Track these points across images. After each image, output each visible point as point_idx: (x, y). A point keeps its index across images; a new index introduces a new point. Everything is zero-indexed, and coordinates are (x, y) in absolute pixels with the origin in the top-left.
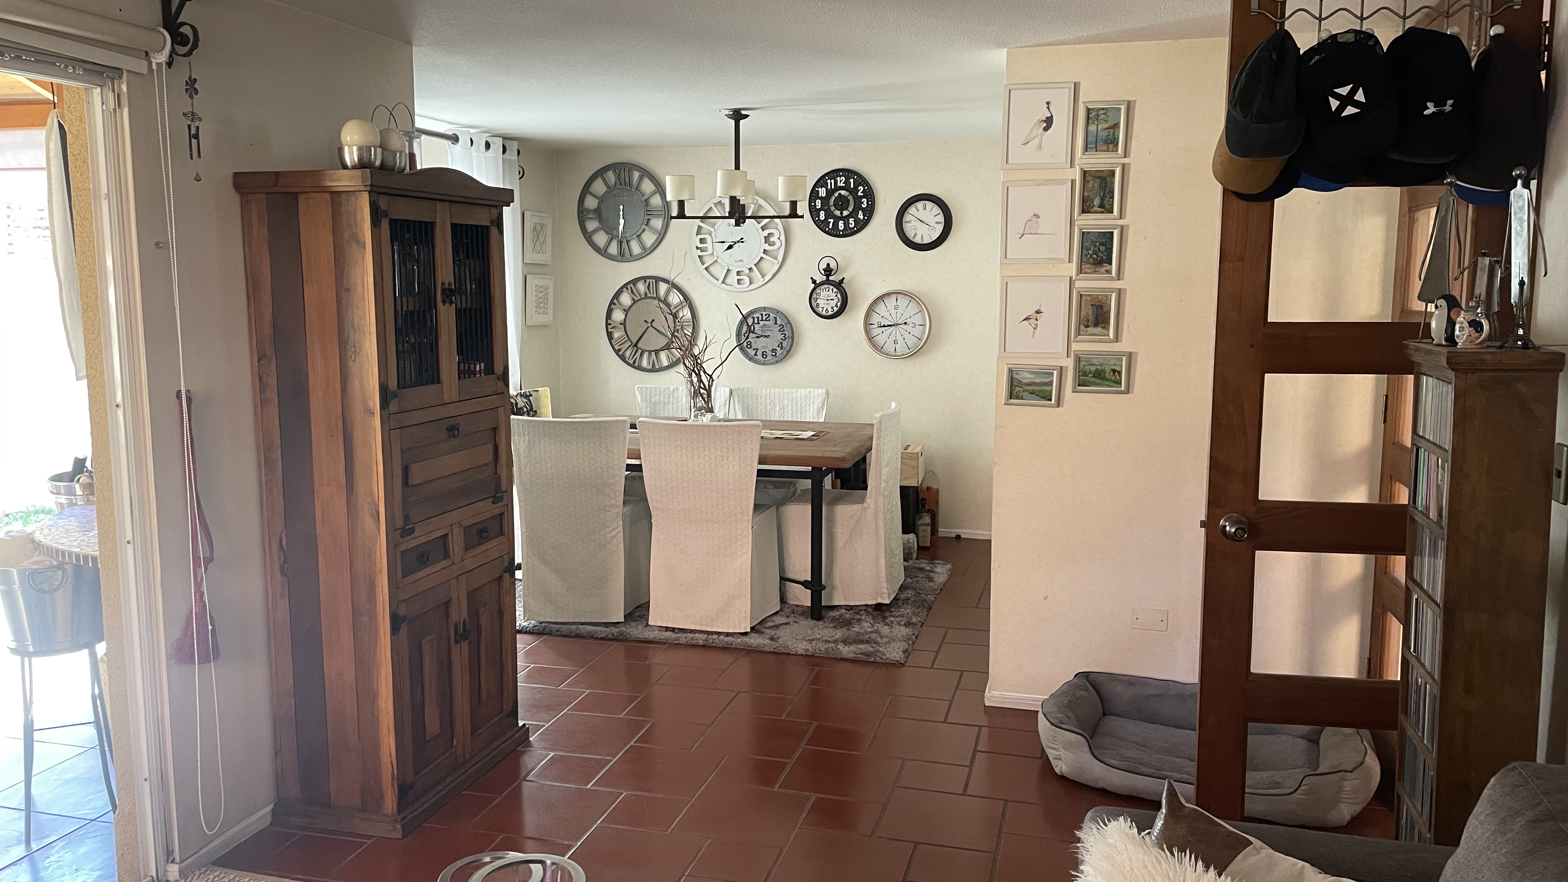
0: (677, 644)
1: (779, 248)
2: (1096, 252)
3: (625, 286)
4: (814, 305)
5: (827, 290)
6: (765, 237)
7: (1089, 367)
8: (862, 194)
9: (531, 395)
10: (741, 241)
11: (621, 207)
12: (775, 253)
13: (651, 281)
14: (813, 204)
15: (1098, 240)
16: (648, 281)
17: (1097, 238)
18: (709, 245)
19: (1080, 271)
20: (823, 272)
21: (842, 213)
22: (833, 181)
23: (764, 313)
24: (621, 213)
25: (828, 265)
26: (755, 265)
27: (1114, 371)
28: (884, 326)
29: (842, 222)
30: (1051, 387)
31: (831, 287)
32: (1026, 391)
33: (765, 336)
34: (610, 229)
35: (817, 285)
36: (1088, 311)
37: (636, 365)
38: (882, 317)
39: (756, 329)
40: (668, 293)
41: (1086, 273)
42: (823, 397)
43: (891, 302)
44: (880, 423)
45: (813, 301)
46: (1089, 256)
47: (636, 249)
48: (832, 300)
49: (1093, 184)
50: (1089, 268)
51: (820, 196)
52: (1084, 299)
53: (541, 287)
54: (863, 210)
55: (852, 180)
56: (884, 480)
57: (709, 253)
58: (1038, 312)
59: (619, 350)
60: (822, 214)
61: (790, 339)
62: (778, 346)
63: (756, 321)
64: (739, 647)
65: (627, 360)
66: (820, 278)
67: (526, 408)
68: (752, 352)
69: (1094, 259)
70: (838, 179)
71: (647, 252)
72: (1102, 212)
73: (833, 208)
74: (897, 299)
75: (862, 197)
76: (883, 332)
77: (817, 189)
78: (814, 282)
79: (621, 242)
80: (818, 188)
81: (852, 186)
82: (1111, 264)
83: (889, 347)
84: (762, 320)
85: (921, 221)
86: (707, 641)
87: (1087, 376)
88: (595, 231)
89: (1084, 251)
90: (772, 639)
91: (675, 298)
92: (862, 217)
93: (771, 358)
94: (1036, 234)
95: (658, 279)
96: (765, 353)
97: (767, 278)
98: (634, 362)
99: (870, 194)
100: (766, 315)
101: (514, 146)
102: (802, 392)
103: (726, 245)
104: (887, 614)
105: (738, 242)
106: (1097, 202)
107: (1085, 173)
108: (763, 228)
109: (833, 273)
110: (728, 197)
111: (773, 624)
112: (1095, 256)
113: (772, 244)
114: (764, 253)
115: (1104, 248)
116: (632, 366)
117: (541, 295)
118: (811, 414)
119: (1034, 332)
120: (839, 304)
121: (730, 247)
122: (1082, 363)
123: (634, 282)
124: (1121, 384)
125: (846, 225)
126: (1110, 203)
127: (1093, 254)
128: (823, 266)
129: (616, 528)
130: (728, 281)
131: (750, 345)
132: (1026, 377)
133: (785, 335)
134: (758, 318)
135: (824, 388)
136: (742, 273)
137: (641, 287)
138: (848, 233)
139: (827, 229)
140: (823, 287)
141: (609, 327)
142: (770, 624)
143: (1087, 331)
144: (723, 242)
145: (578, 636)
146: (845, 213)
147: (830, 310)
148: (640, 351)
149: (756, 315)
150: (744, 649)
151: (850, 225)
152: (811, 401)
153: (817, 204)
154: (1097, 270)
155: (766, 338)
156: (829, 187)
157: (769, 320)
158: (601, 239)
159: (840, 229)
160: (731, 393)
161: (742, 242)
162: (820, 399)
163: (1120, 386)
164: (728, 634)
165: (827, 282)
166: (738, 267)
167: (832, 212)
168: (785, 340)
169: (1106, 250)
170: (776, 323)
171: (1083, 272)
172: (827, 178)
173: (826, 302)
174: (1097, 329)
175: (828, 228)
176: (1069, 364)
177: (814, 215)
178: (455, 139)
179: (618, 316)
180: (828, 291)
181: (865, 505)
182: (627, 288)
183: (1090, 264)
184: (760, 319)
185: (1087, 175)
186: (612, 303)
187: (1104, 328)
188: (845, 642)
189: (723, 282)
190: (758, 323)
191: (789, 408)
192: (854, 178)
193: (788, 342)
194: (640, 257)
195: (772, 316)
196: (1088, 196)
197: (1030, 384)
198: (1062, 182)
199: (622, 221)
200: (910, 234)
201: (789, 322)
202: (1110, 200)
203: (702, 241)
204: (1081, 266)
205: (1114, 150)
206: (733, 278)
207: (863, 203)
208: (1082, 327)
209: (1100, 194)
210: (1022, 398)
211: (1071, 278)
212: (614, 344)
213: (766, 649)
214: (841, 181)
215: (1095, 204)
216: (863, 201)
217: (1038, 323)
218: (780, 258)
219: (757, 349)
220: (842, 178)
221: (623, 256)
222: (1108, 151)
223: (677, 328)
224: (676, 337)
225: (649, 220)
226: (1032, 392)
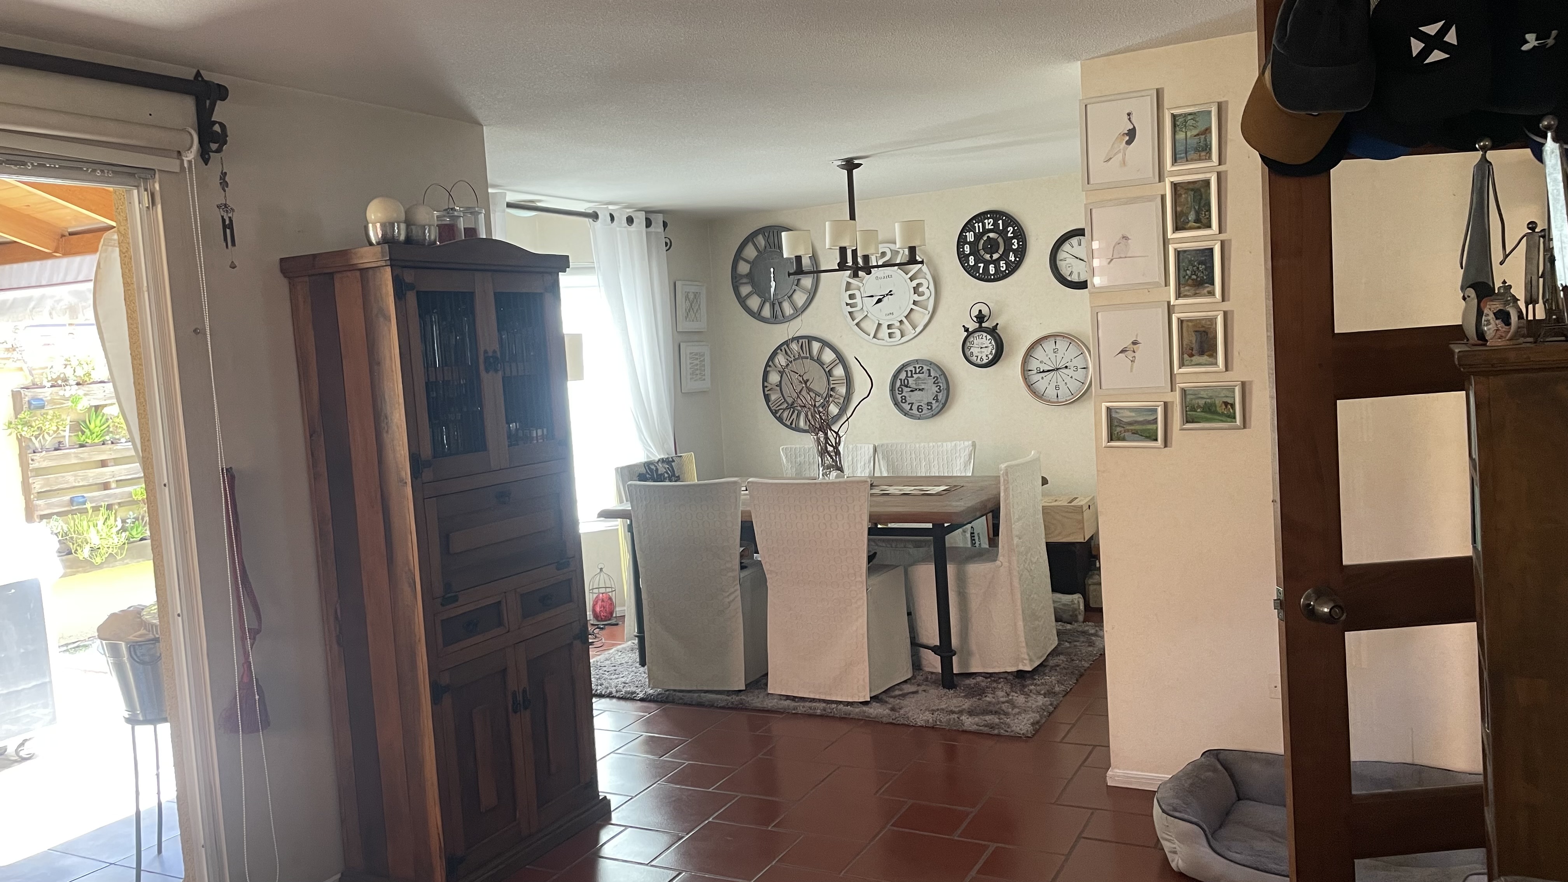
0: (794, 713)
1: (929, 298)
2: (1195, 272)
3: (779, 347)
4: (968, 353)
5: (980, 337)
6: (914, 288)
7: (1197, 401)
8: (1012, 235)
9: (673, 461)
10: (890, 293)
11: (772, 270)
12: (925, 303)
13: (804, 340)
14: (961, 250)
15: (1196, 259)
16: (800, 341)
17: (1194, 257)
18: (858, 300)
19: (1179, 295)
20: (975, 319)
21: (991, 257)
22: (980, 224)
23: (917, 366)
24: (772, 275)
25: (980, 311)
26: (906, 317)
27: (1226, 404)
28: (1044, 372)
29: (993, 266)
30: (1153, 427)
31: (985, 334)
32: (1128, 431)
33: (920, 390)
34: (761, 290)
35: (969, 333)
36: (1192, 339)
37: (793, 426)
38: (1041, 362)
39: (910, 382)
40: (821, 351)
41: (1186, 296)
42: (971, 448)
43: (1049, 345)
44: (1007, 474)
45: (966, 350)
46: (1187, 277)
47: (788, 310)
48: (986, 347)
49: (1186, 197)
50: (1189, 290)
51: (968, 240)
52: (1185, 324)
53: (696, 354)
54: (1014, 251)
55: (1000, 222)
56: (1016, 536)
57: (858, 308)
58: (1135, 343)
59: (777, 412)
60: (972, 259)
61: (945, 391)
62: (934, 399)
63: (909, 375)
64: (857, 717)
65: (784, 421)
66: (972, 326)
67: (668, 473)
68: (907, 407)
69: (1193, 280)
70: (986, 221)
71: (799, 312)
72: (1199, 228)
73: (982, 252)
74: (1055, 342)
75: (1012, 238)
76: (1042, 378)
77: (964, 234)
78: (967, 330)
79: (773, 305)
80: (966, 233)
81: (1001, 228)
82: (1213, 283)
83: (1051, 393)
84: (916, 373)
85: (1077, 258)
86: (825, 710)
87: (1196, 411)
88: (749, 295)
89: (1182, 272)
90: (893, 709)
91: (828, 356)
92: (1013, 259)
93: (926, 412)
94: (1126, 257)
95: (810, 339)
96: (920, 407)
97: (918, 330)
98: (791, 424)
99: (1020, 234)
100: (919, 368)
101: (658, 220)
102: (949, 445)
103: (875, 299)
104: (1029, 682)
105: (887, 295)
106: (1192, 216)
107: (1175, 186)
108: (911, 279)
109: (986, 319)
110: (838, 248)
111: (900, 693)
112: (1194, 277)
113: (921, 294)
114: (913, 304)
115: (1203, 267)
116: (790, 427)
117: (697, 362)
118: (958, 468)
119: (1132, 365)
120: (994, 352)
121: (879, 301)
122: (1189, 397)
123: (788, 343)
124: (1235, 418)
125: (997, 268)
126: (1208, 217)
127: (1192, 275)
128: (975, 312)
129: (733, 593)
130: (880, 335)
131: (904, 399)
132: (1127, 416)
133: (940, 387)
134: (911, 371)
135: (968, 440)
136: (893, 327)
137: (795, 347)
138: (1000, 276)
139: (977, 274)
140: (976, 334)
141: (766, 389)
142: (897, 693)
143: (1192, 361)
144: (872, 296)
145: (700, 705)
146: (996, 256)
147: (984, 358)
148: (796, 412)
149: (909, 369)
150: (862, 719)
151: (1001, 268)
152: (958, 455)
153: (965, 249)
154: (1197, 292)
155: (920, 392)
156: (977, 231)
157: (923, 373)
158: (754, 302)
159: (991, 273)
160: (875, 450)
161: (891, 295)
162: (967, 452)
163: (1234, 420)
164: (848, 704)
165: (980, 329)
166: (888, 320)
167: (982, 257)
168: (940, 392)
169: (1205, 269)
170: (930, 375)
171: (1182, 295)
172: (974, 222)
173: (979, 350)
174: (1203, 358)
175: (979, 273)
176: (1176, 398)
177: (964, 261)
178: (595, 216)
179: (774, 378)
180: (982, 338)
181: (998, 563)
182: (781, 350)
183: (1189, 285)
184: (914, 372)
185: (1178, 188)
186: (767, 365)
187: (1211, 356)
188: (971, 713)
189: (874, 337)
190: (912, 376)
191: (935, 463)
192: (1002, 219)
193: (943, 394)
194: (792, 318)
195: (925, 368)
196: (1182, 211)
197: (1130, 424)
198: (1150, 199)
199: (773, 284)
200: (1065, 271)
201: (943, 374)
202: (1207, 213)
203: (851, 297)
204: (1179, 289)
205: (1207, 158)
206: (884, 332)
207: (1013, 244)
208: (1186, 356)
209: (1194, 208)
210: (1124, 439)
211: (1169, 303)
212: (771, 406)
213: (885, 720)
214: (989, 224)
215: (1190, 219)
216: (1013, 242)
217: (1136, 355)
218: (930, 308)
219: (912, 404)
220: (990, 220)
221: (777, 318)
222: (1200, 160)
223: (832, 386)
224: (831, 396)
225: (799, 280)
226: (1135, 432)
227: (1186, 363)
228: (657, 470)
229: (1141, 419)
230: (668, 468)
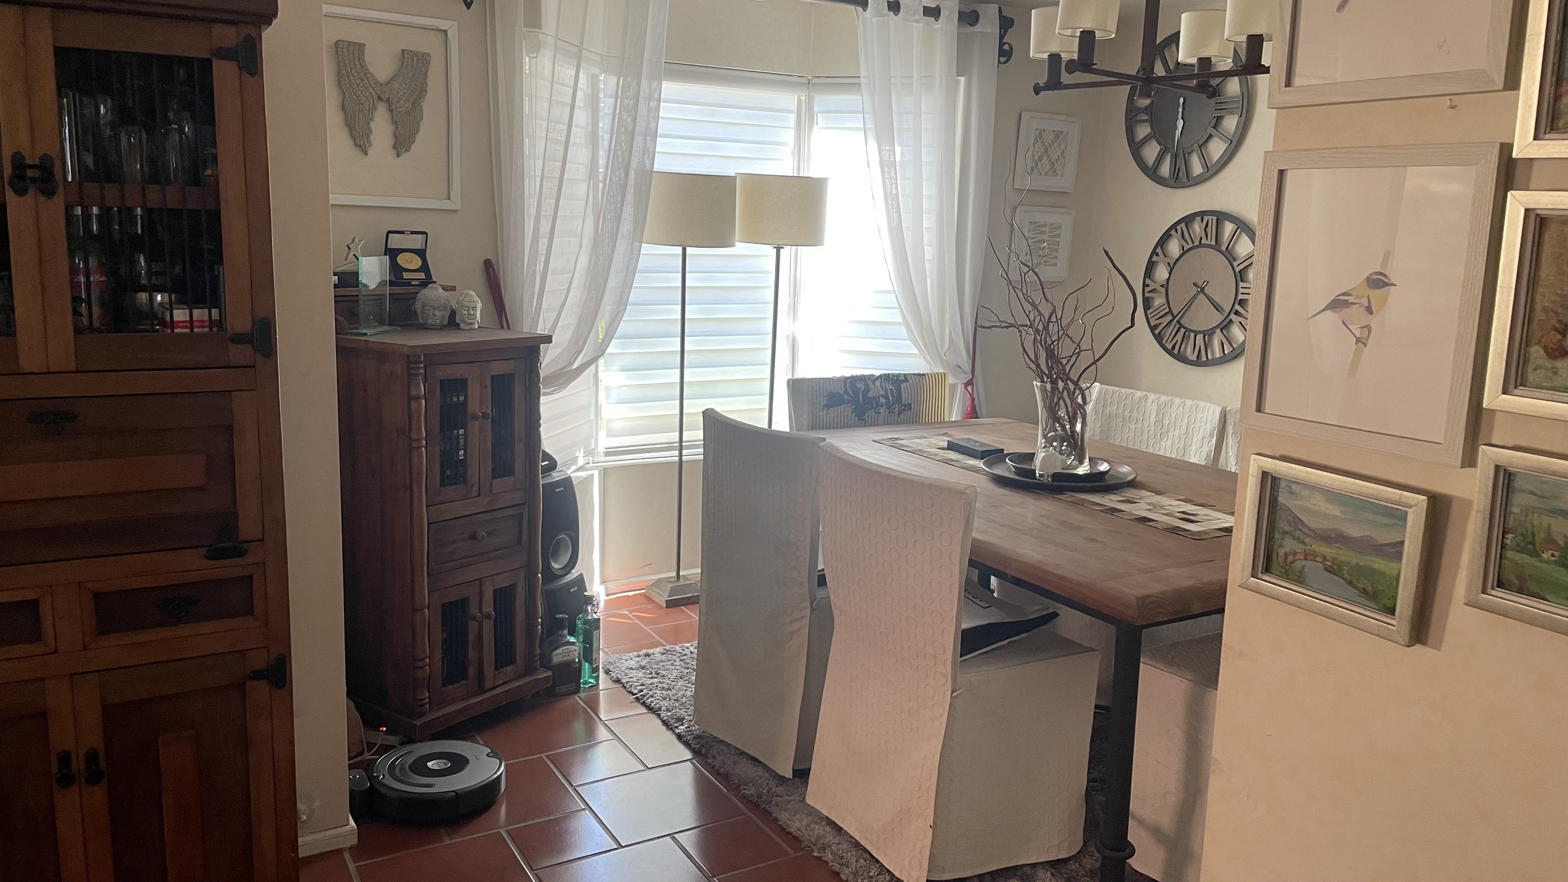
3: (1174, 227)
7: (1547, 520)
9: (905, 380)
11: (1182, 100)
13: (1210, 218)
16: (1206, 218)
24: (1180, 110)
30: (1387, 566)
32: (1316, 559)
34: (1162, 133)
37: (1176, 351)
40: (1234, 238)
47: (1197, 168)
52: (1550, 232)
53: (1045, 225)
58: (1377, 281)
59: (1156, 327)
65: (1164, 342)
71: (1213, 171)
79: (1177, 157)
87: (1535, 554)
88: (1146, 140)
95: (1221, 217)
98: (1173, 348)
116: (1170, 352)
117: (1044, 237)
119: (1357, 355)
122: (1517, 500)
123: (1188, 220)
137: (1197, 228)
141: (1147, 289)
143: (1559, 371)
148: (1183, 330)
158: (1151, 152)
171: (1557, 124)
176: (1470, 491)
178: (864, 2)
179: (1161, 273)
182: (1176, 231)
186: (1154, 253)
194: (1201, 180)
197: (1326, 539)
199: (1180, 123)
204: (1554, 100)
208: (1536, 352)
210: (1299, 579)
212: (1150, 316)
217: (1374, 321)
221: (1178, 179)
223: (1240, 297)
224: (1237, 313)
225: (1219, 119)
226: (1334, 569)
227: (1531, 377)
228: (867, 390)
229: (1354, 531)
230: (891, 390)
